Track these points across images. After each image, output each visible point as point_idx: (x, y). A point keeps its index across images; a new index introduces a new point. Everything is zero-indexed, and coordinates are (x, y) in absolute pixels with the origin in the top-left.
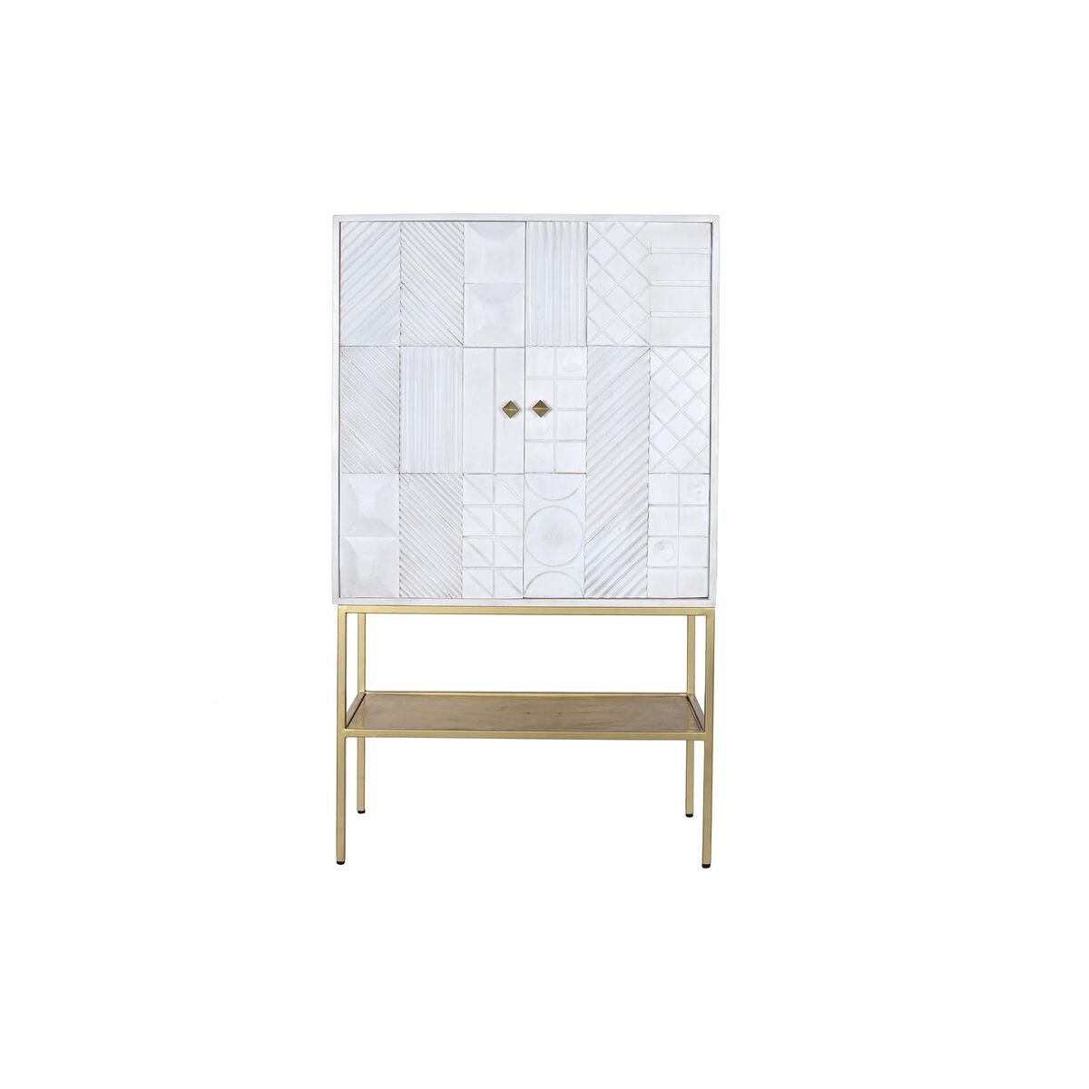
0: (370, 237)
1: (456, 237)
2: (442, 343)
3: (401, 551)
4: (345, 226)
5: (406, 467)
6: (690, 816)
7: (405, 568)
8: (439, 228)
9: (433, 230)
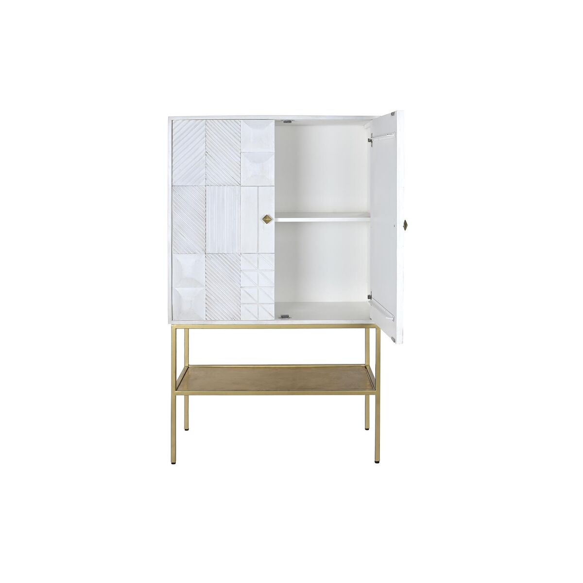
0: (189, 128)
1: (236, 128)
2: (229, 184)
3: (206, 295)
4: (175, 122)
5: (209, 250)
6: (367, 429)
7: (209, 304)
8: (227, 123)
9: (223, 123)
